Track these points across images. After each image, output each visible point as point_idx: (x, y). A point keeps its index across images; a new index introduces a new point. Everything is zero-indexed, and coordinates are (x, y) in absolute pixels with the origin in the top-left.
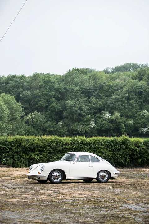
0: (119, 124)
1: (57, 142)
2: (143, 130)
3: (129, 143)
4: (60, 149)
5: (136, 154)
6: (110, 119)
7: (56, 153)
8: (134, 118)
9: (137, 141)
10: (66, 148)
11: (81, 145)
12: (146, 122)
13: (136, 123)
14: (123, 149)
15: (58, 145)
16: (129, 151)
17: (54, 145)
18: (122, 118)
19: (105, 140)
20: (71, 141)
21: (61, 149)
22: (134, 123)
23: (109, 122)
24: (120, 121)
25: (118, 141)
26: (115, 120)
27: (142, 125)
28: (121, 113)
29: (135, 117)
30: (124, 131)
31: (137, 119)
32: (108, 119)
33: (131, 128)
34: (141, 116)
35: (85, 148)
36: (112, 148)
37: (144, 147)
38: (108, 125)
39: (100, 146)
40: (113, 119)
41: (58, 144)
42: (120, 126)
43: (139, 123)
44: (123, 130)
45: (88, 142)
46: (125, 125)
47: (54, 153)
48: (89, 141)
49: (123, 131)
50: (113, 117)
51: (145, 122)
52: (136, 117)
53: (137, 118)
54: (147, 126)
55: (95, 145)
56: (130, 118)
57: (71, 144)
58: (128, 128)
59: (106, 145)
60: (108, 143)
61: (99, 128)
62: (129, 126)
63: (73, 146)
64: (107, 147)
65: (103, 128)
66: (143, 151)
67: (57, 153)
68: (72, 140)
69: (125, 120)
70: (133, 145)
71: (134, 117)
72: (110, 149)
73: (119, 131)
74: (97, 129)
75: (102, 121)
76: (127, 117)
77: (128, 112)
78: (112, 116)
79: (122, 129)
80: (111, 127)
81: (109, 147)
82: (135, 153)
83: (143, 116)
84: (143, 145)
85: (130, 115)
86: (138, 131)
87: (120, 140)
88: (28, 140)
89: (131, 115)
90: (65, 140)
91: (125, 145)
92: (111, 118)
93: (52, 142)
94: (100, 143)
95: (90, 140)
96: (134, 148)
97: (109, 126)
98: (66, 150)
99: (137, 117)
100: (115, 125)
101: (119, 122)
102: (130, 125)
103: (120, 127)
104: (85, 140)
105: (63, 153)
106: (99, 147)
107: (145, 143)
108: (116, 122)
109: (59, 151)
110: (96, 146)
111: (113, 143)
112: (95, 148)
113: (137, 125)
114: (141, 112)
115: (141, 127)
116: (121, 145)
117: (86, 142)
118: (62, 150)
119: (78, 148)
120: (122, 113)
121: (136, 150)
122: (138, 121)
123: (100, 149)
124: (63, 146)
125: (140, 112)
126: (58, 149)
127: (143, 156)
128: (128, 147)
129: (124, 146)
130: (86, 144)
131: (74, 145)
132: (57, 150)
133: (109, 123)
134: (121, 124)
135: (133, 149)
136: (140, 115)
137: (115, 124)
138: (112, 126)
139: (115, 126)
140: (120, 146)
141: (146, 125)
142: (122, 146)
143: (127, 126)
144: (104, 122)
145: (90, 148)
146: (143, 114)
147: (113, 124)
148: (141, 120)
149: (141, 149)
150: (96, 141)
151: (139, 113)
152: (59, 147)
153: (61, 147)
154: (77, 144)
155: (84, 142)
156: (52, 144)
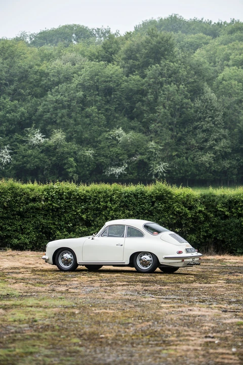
3: (171, 198)
4: (21, 210)
5: (186, 223)
7: (11, 219)
9: (187, 196)
10: (34, 207)
11: (67, 202)
15: (17, 200)
16: (171, 216)
17: (9, 201)
19: (118, 190)
20: (45, 193)
21: (23, 209)
25: (146, 194)
35: (76, 207)
36: (134, 209)
37: (203, 209)
39: (109, 204)
41: (18, 198)
45: (82, 196)
47: (8, 218)
48: (85, 192)
55: (99, 203)
57: (46, 200)
59: (122, 202)
60: (125, 197)
63: (51, 204)
64: (123, 207)
66: (201, 216)
67: (13, 218)
68: (48, 191)
70: (179, 203)
81: (127, 207)
82: (183, 222)
84: (201, 203)
87: (153, 193)
90: (32, 190)
91: (162, 204)
93: (4, 193)
95: (87, 191)
96: (182, 209)
98: (33, 212)
104: (76, 191)
105: (28, 218)
106: (107, 207)
107: (204, 200)
109: (19, 213)
110: (100, 205)
111: (137, 199)
112: (97, 209)
116: (154, 203)
117: (78, 195)
118: (26, 212)
119: (61, 208)
121: (186, 214)
123: (109, 211)
124: (27, 204)
126: (17, 209)
127: (200, 229)
128: (168, 208)
129: (160, 206)
130: (77, 199)
131: (52, 200)
132: (15, 213)
135: (179, 212)
140: (152, 206)
142: (156, 205)
145: (87, 209)
149: (196, 213)
152: (19, 206)
153: (23, 206)
154: (58, 199)
155: (74, 195)
156: (4, 198)
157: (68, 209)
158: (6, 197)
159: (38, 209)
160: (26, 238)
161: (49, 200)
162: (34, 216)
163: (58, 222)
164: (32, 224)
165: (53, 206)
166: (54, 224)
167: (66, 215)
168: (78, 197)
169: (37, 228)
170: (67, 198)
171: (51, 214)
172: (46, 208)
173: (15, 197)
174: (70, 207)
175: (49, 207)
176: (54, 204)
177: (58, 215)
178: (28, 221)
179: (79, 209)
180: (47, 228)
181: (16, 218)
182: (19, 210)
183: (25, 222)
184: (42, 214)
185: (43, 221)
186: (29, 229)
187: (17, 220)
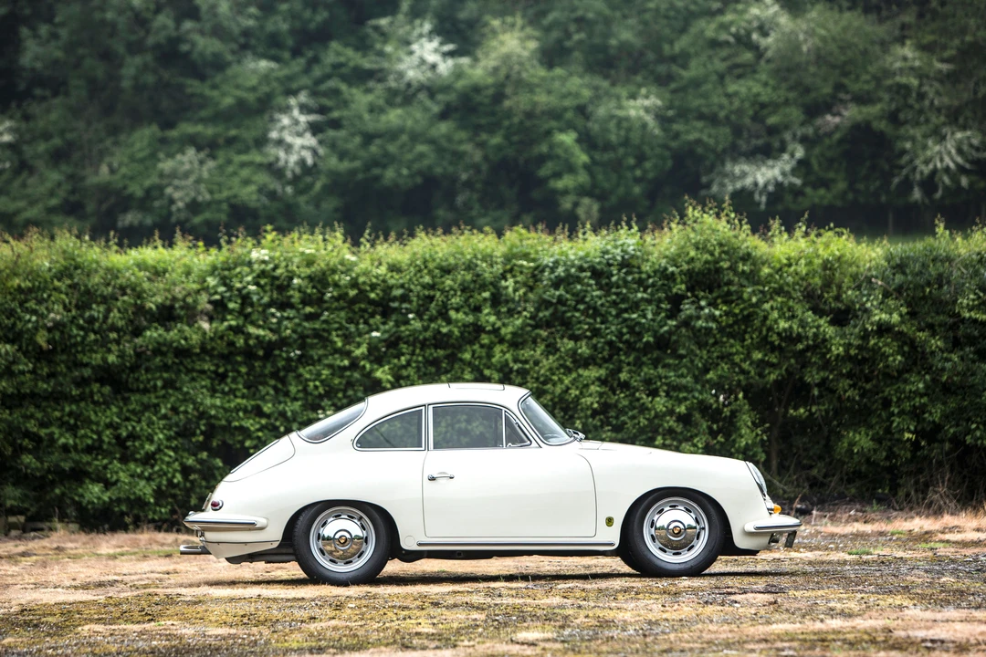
0: (531, 129)
1: (86, 297)
2: (748, 181)
3: (752, 277)
4: (112, 358)
5: (822, 384)
6: (446, 89)
7: (73, 401)
8: (662, 69)
9: (826, 265)
10: (169, 344)
11: (310, 317)
12: (774, 106)
13: (683, 114)
14: (701, 337)
15: (92, 320)
16: (757, 355)
17: (58, 326)
18: (558, 71)
19: (526, 256)
20: (212, 282)
21: (122, 355)
22: (670, 120)
23: (444, 116)
24: (542, 99)
25: (646, 267)
26: (499, 97)
27: (737, 131)
28: (548, 29)
29: (673, 59)
30: (582, 191)
31: (696, 83)
32: (431, 90)
33: (641, 158)
34: (724, 52)
35: (347, 338)
36: (596, 333)
37: (896, 318)
38: (432, 142)
39: (488, 317)
40: (477, 89)
41: (97, 311)
42: (544, 148)
43: (712, 120)
44: (566, 182)
45: (373, 287)
46: (587, 140)
47: (58, 397)
48: (383, 270)
49: (565, 192)
50: (479, 70)
51: (763, 106)
52: (682, 59)
53: (694, 70)
54: (787, 136)
55: (443, 314)
56: (633, 70)
57: (220, 308)
58: (617, 166)
59: (544, 304)
60: (556, 284)
61: (353, 172)
62: (626, 142)
63: (237, 330)
64: (547, 324)
65: (390, 174)
66: (889, 347)
67: (82, 398)
68: (224, 273)
69: (587, 93)
70: (788, 295)
71: (662, 59)
72: (575, 338)
73: (536, 194)
74: (338, 185)
75: (382, 111)
76: (604, 62)
77: (608, 21)
78: (465, 61)
79: (558, 175)
80: (458, 156)
81: (567, 324)
82: (813, 376)
83: (748, 56)
84: (886, 295)
85: (624, 46)
86: (708, 186)
87: (673, 261)
89: (637, 42)
90: (158, 273)
91: (713, 304)
92: (458, 74)
93: (35, 291)
94: (483, 287)
95: (394, 268)
96: (803, 324)
97: (440, 150)
98: (166, 368)
99: (693, 63)
100: (496, 140)
101: (529, 115)
102: (635, 137)
103: (542, 159)
104: (346, 267)
105: (145, 391)
106: (478, 329)
107: (899, 278)
108: (509, 114)
109: (106, 375)
110: (449, 321)
111: (607, 288)
112: (440, 341)
113: (694, 132)
114: (729, 17)
115: (735, 153)
116: (677, 301)
117: (354, 284)
118: (134, 368)
119: (283, 342)
120: (555, 34)
121: (820, 344)
122: (705, 96)
123: (490, 347)
124: (138, 332)
125: (721, 12)
126: (97, 358)
127: (887, 403)
128: (744, 323)
129: (707, 313)
130: (354, 301)
131: (241, 312)
132: (87, 372)
133: (443, 128)
134: (549, 133)
135: (789, 338)
136: (714, 44)
137: (492, 129)
138: (467, 147)
139: (499, 148)
140: (673, 314)
141: (773, 131)
142: (688, 309)
143: (608, 147)
144: (394, 116)
145: (393, 342)
146: (749, 34)
147: (477, 129)
148: (732, 88)
149: (865, 336)
150: (446, 271)
151: (709, 28)
152: (104, 344)
153: (118, 342)
154: (269, 305)
155: (336, 285)
156: (34, 312)
157: (313, 346)
158: (42, 309)
159: (183, 353)
160: (141, 476)
161: (231, 312)
162: (169, 384)
163: (276, 402)
164: (165, 417)
165: (248, 336)
166: (259, 412)
167: (305, 372)
168: (352, 293)
169: (185, 433)
170: (306, 301)
171: (243, 370)
172: (221, 347)
173: (82, 307)
174: (322, 337)
175: (232, 344)
176: (252, 330)
177: (275, 375)
178: (146, 407)
179: (359, 345)
180: (227, 429)
181: (92, 394)
182: (104, 360)
183: (133, 412)
184: (203, 372)
185: (208, 401)
186: (151, 441)
187: (96, 403)
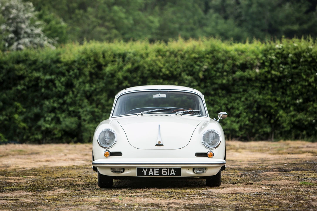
1: (216, 61)
4: (224, 81)
7: (212, 95)
10: (244, 77)
11: (295, 68)
15: (218, 68)
17: (206, 70)
20: (260, 56)
21: (228, 80)
35: (308, 75)
41: (220, 65)
57: (262, 66)
63: (269, 72)
67: (215, 94)
68: (265, 52)
88: (123, 56)
93: (200, 59)
98: (244, 85)
104: (309, 50)
105: (237, 93)
109: (223, 87)
117: (311, 56)
118: (233, 85)
119: (285, 77)
124: (234, 72)
126: (219, 81)
130: (310, 62)
131: (270, 66)
132: (216, 86)
152: (222, 76)
153: (227, 76)
154: (280, 64)
155: (304, 57)
156: (199, 65)
157: (296, 78)
158: (201, 64)
159: (249, 80)
160: (234, 122)
161: (266, 66)
162: (245, 91)
163: (282, 97)
164: (243, 102)
165: (272, 74)
166: (275, 100)
167: (293, 87)
168: (309, 60)
169: (249, 107)
170: (293, 62)
171: (270, 86)
172: (263, 78)
173: (215, 63)
174: (298, 75)
175: (266, 77)
176: (273, 72)
177: (282, 88)
178: (237, 98)
179: (311, 78)
180: (265, 106)
181: (219, 94)
182: (222, 82)
183: (233, 100)
184: (257, 87)
185: (257, 96)
186: (238, 109)
187: (220, 97)
